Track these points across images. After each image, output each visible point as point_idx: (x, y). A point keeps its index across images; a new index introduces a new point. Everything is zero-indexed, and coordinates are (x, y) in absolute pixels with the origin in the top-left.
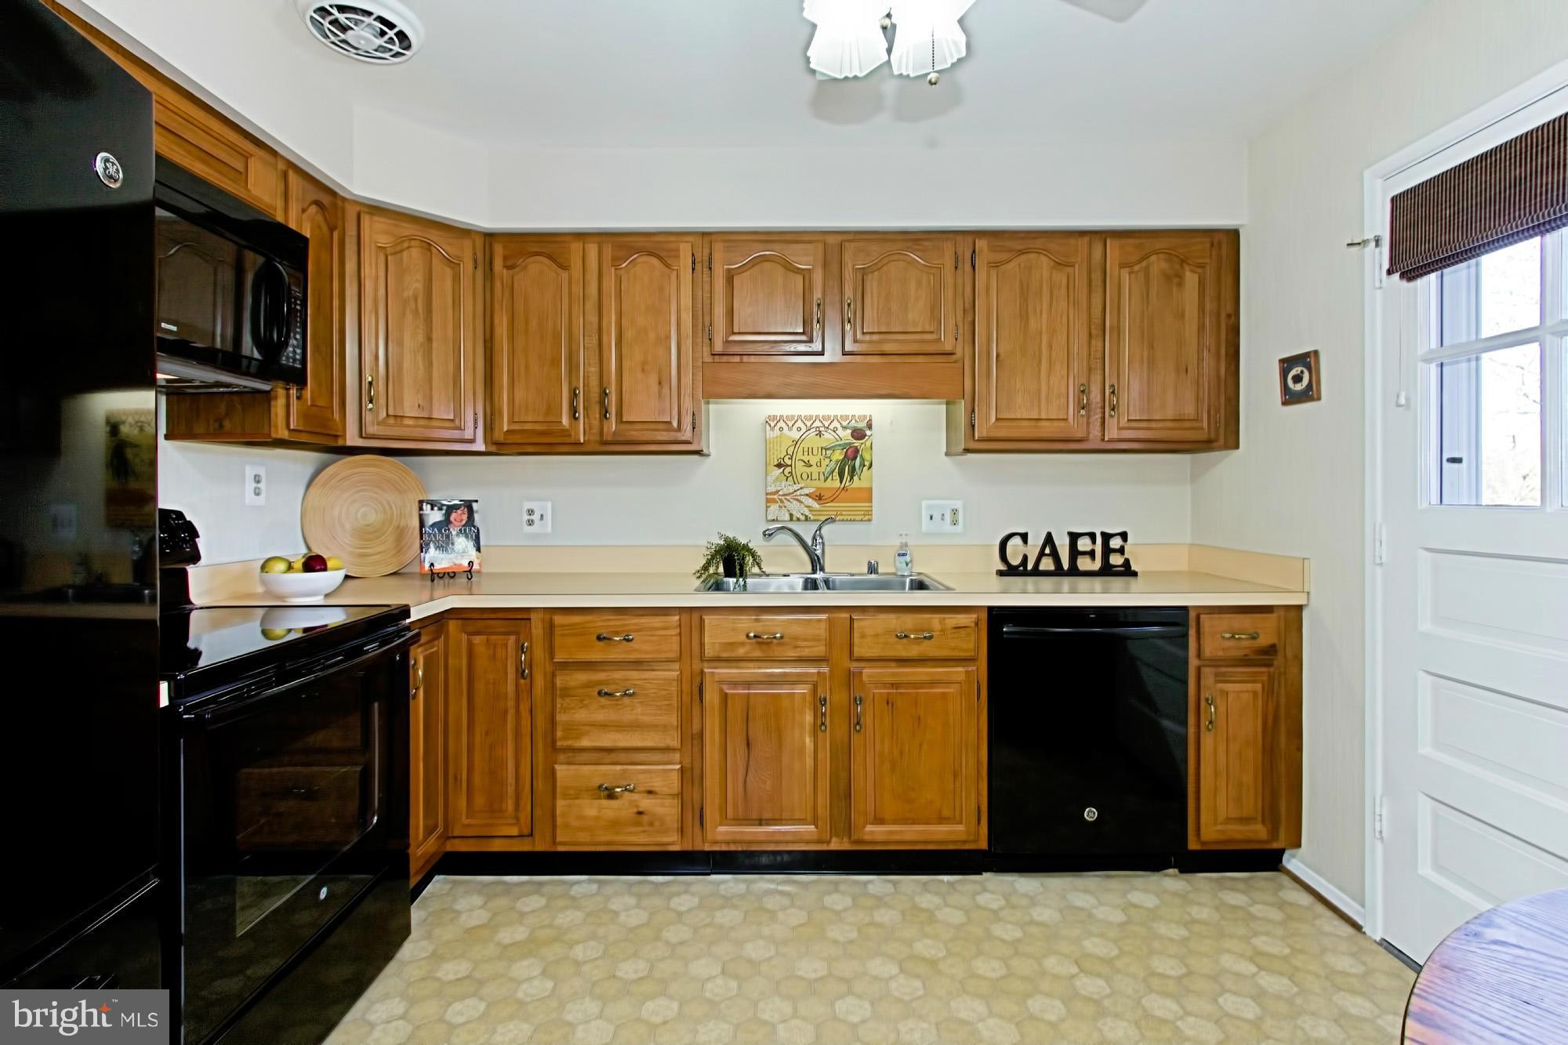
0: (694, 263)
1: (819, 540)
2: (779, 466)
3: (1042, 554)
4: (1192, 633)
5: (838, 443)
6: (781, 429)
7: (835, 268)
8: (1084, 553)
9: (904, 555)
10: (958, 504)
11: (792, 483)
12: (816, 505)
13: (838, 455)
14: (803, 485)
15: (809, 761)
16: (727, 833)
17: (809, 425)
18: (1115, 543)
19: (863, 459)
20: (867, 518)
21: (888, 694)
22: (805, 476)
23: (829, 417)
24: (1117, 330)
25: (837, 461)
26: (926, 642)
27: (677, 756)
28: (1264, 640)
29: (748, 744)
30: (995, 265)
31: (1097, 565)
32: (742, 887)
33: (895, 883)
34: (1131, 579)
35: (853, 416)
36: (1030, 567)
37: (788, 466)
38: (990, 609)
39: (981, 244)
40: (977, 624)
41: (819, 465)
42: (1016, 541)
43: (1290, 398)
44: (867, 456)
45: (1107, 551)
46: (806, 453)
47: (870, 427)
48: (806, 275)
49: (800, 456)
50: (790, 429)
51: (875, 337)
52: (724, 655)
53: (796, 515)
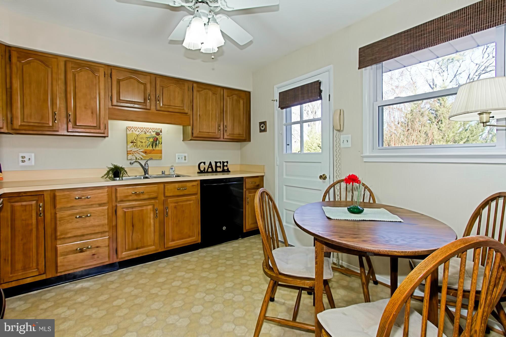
0: (105, 74)
1: (147, 165)
2: (132, 142)
3: (209, 167)
4: (244, 183)
5: (152, 136)
6: (133, 131)
7: (154, 84)
8: (218, 167)
9: (172, 169)
10: (186, 155)
11: (136, 148)
12: (144, 155)
13: (151, 140)
14: (140, 149)
15: (152, 228)
16: (125, 254)
17: (142, 130)
18: (225, 164)
19: (159, 141)
20: (160, 158)
21: (175, 205)
22: (141, 146)
23: (149, 128)
24: (226, 111)
25: (151, 142)
26: (185, 190)
27: (107, 234)
28: (257, 184)
29: (133, 226)
30: (198, 91)
31: (221, 170)
32: (131, 270)
33: (177, 257)
34: (229, 173)
35: (156, 128)
36: (206, 171)
37: (135, 142)
38: (201, 180)
39: (195, 85)
40: (198, 184)
41: (145, 143)
42: (202, 164)
43: (261, 131)
44: (160, 141)
45: (224, 166)
46: (141, 139)
47: (161, 132)
48: (145, 85)
49: (139, 139)
50: (136, 131)
51: (166, 106)
52: (124, 199)
53: (138, 158)
